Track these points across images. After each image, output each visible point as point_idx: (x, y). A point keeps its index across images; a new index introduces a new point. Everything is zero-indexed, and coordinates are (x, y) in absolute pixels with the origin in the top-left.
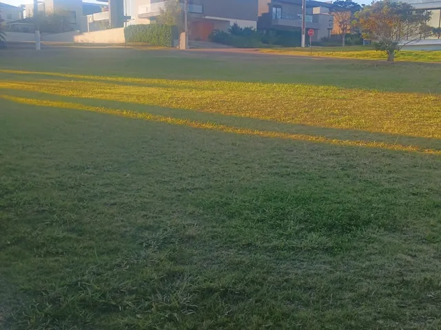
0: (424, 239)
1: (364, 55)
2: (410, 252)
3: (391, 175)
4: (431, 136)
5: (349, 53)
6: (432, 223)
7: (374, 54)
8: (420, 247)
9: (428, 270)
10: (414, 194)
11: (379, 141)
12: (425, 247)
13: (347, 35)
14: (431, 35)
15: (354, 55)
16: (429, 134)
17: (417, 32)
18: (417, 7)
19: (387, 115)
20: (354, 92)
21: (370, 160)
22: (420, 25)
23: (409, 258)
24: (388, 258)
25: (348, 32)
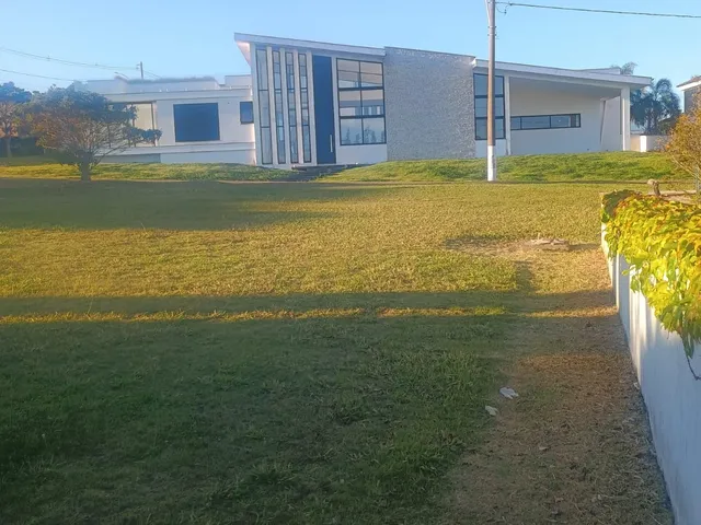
0: (128, 456)
1: (45, 172)
2: (105, 483)
3: (80, 363)
4: (144, 293)
5: (18, 169)
6: (139, 429)
7: (59, 171)
8: (120, 471)
9: (130, 506)
10: (115, 388)
11: (63, 311)
12: (127, 470)
13: (14, 140)
14: (140, 142)
15: (26, 172)
16: (142, 291)
17: (119, 137)
18: (115, 99)
19: (80, 265)
20: (26, 233)
21: (47, 343)
22: (122, 126)
23: (102, 494)
24: (69, 502)
25: (16, 135)
